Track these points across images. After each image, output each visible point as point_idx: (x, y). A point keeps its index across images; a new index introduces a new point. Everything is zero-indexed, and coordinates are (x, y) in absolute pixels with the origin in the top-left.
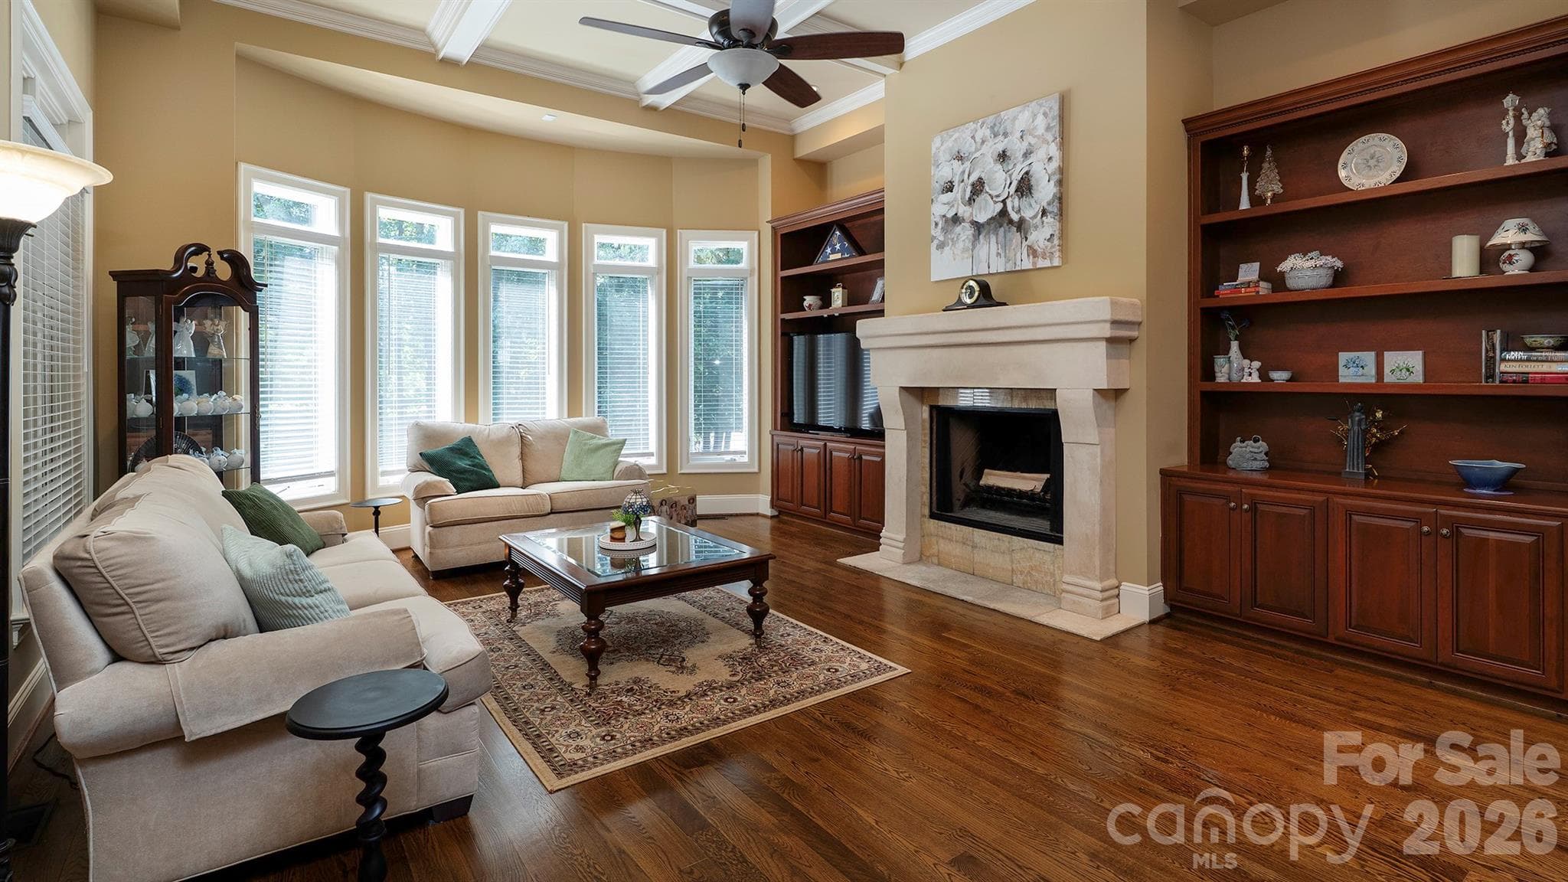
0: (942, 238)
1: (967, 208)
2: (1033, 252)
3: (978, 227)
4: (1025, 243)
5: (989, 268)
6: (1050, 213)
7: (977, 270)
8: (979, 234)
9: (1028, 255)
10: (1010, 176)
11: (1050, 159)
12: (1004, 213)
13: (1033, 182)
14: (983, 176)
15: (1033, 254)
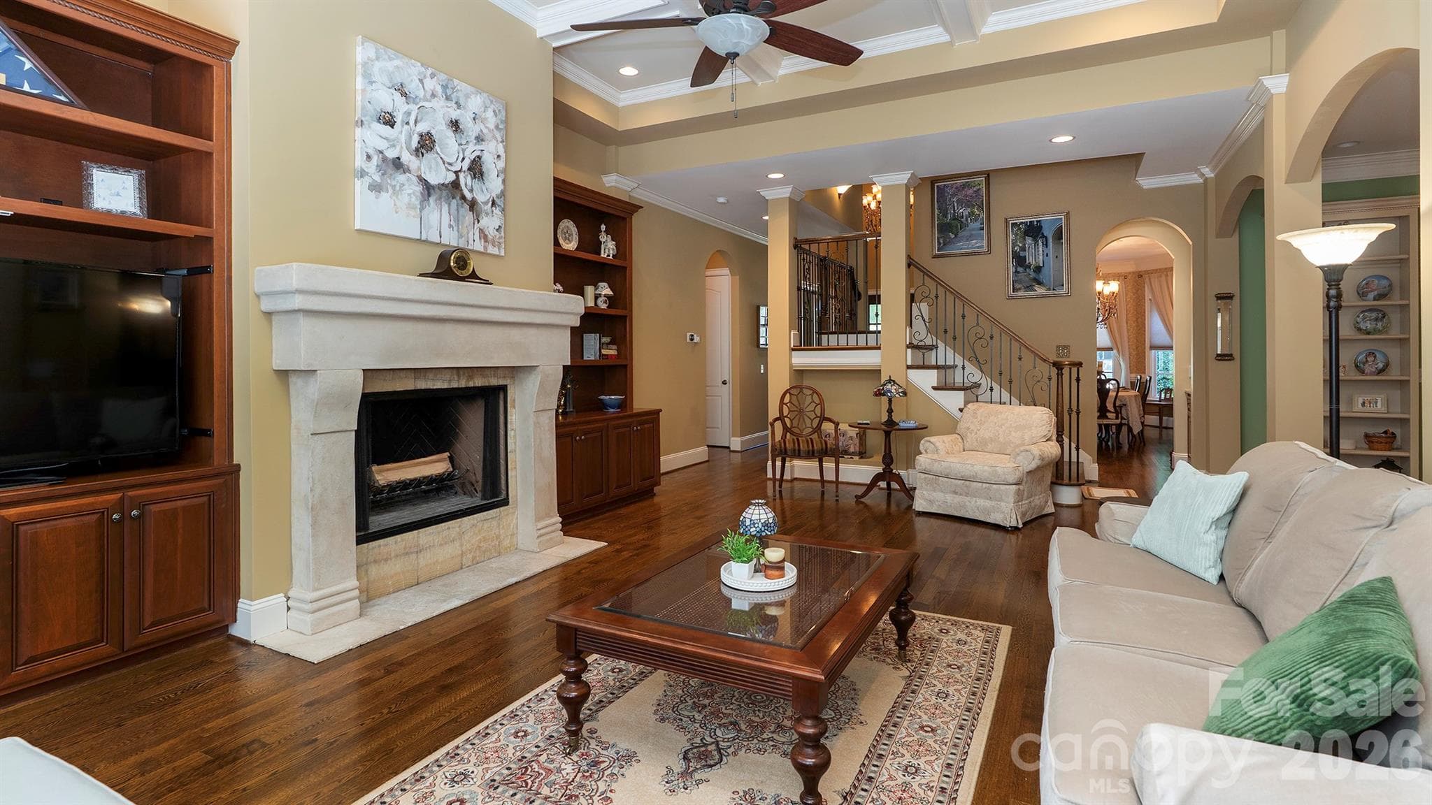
0: (377, 178)
1: (413, 158)
2: (484, 236)
3: (428, 188)
4: (477, 225)
5: (441, 237)
6: (499, 206)
7: (427, 235)
8: (429, 195)
9: (480, 238)
10: (464, 151)
11: (499, 156)
12: (456, 185)
13: (484, 170)
14: (433, 132)
15: (484, 238)
